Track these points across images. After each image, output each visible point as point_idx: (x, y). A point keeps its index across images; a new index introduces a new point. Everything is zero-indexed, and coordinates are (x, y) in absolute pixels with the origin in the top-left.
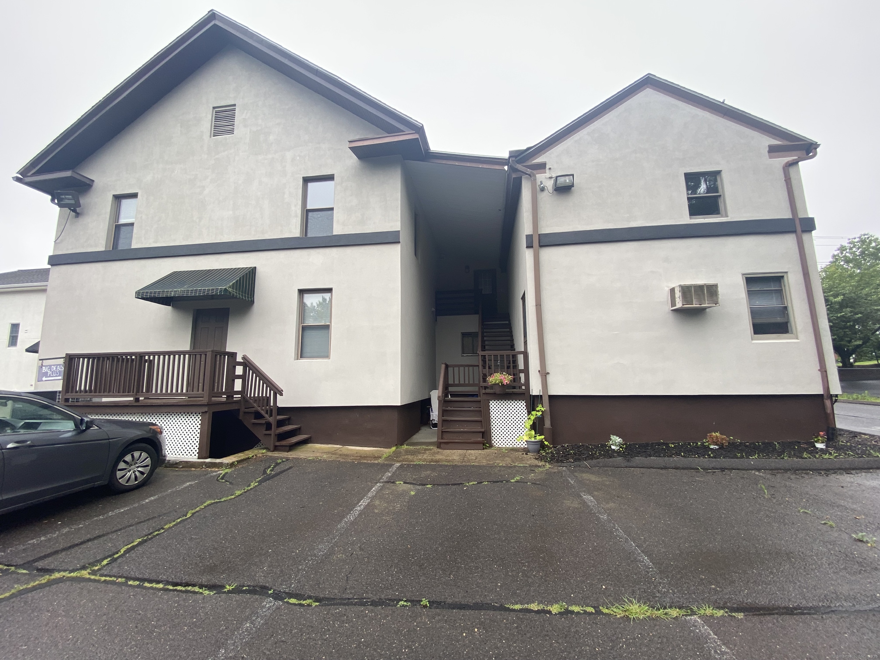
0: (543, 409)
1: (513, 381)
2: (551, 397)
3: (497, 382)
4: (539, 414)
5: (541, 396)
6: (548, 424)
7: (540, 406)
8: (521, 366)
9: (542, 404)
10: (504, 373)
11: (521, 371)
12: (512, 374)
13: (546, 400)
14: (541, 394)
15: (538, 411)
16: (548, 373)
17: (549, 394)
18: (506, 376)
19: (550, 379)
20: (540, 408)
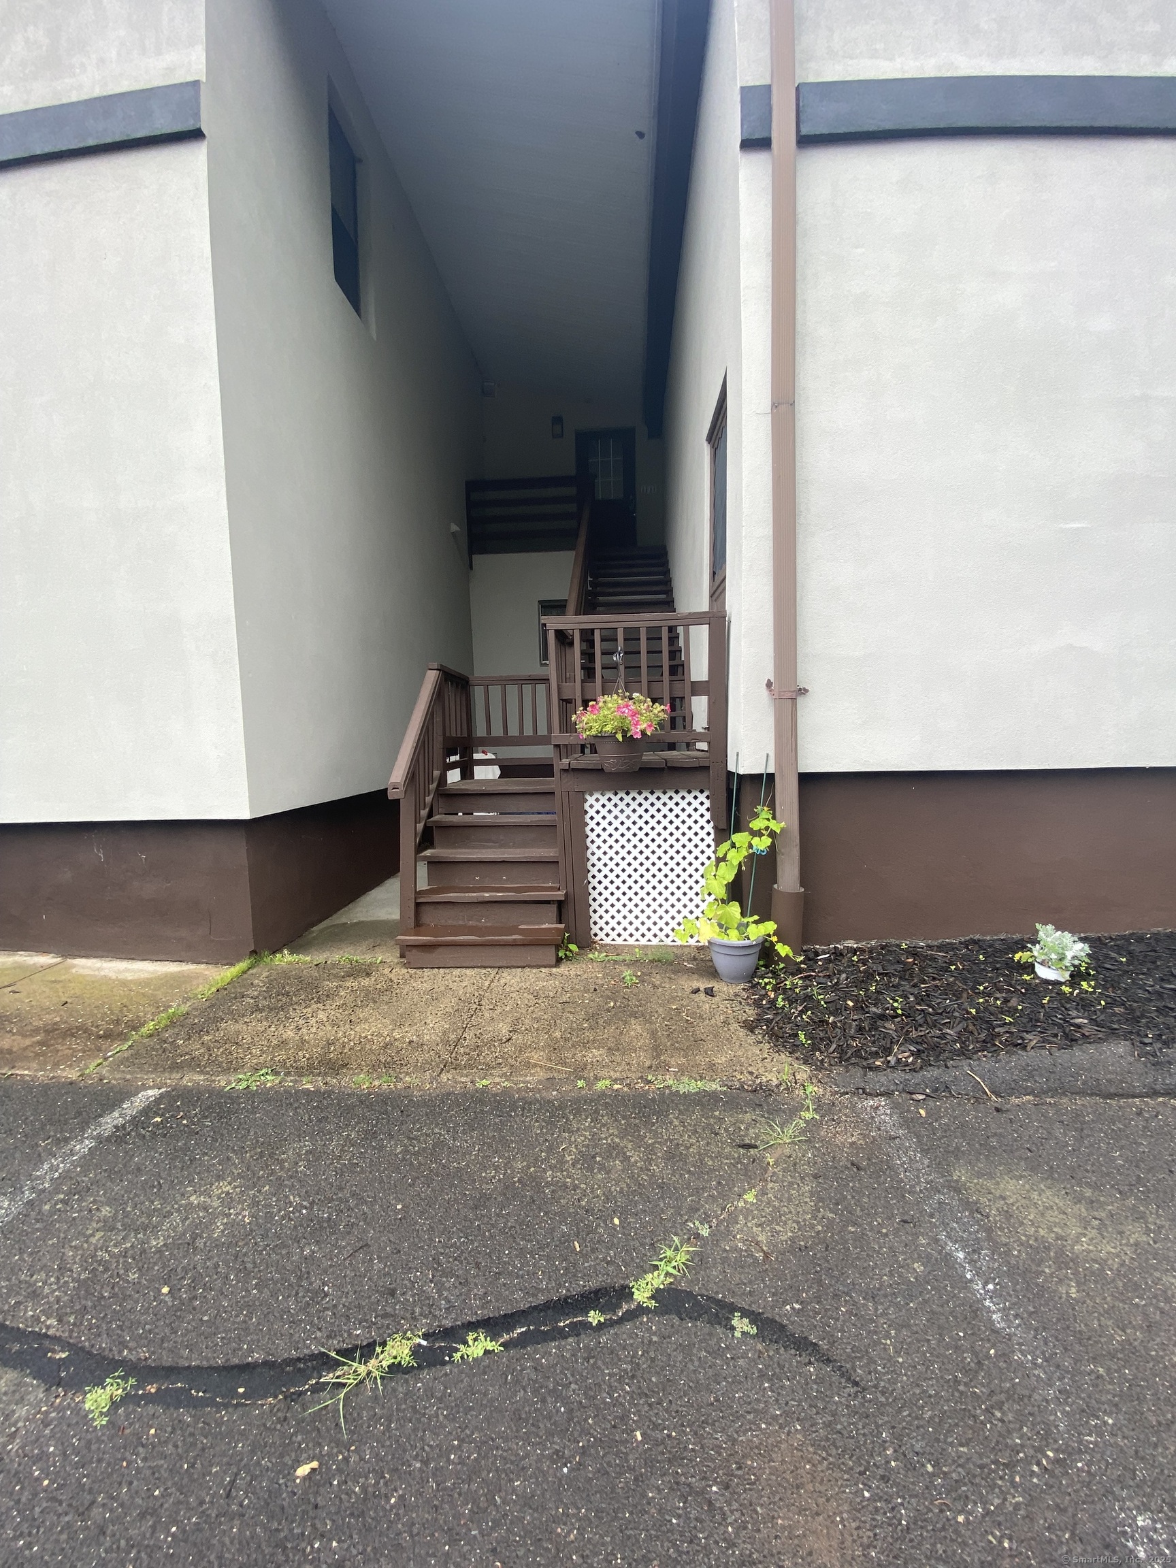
0: (776, 826)
1: (668, 725)
2: (807, 780)
3: (608, 728)
4: (762, 844)
5: (771, 777)
6: (788, 878)
7: (765, 813)
8: (699, 669)
9: (772, 807)
10: (635, 695)
11: (697, 688)
12: (667, 699)
13: (788, 792)
14: (771, 770)
15: (758, 834)
16: (803, 691)
17: (801, 771)
18: (643, 707)
19: (810, 714)
20: (766, 823)
